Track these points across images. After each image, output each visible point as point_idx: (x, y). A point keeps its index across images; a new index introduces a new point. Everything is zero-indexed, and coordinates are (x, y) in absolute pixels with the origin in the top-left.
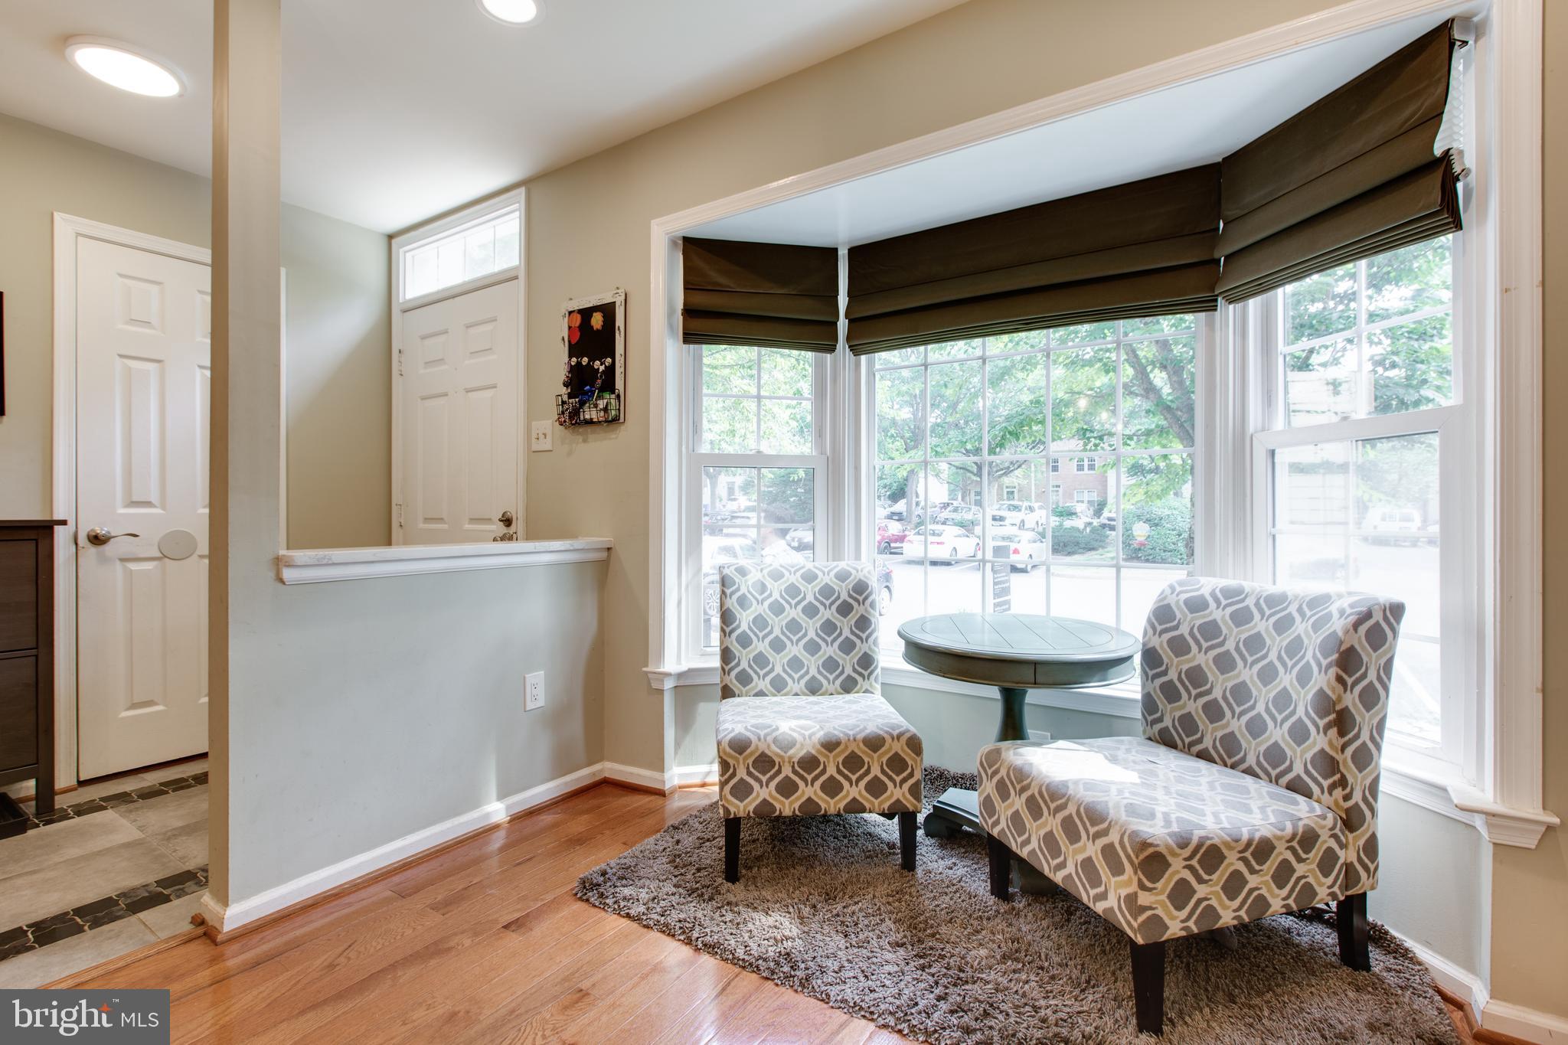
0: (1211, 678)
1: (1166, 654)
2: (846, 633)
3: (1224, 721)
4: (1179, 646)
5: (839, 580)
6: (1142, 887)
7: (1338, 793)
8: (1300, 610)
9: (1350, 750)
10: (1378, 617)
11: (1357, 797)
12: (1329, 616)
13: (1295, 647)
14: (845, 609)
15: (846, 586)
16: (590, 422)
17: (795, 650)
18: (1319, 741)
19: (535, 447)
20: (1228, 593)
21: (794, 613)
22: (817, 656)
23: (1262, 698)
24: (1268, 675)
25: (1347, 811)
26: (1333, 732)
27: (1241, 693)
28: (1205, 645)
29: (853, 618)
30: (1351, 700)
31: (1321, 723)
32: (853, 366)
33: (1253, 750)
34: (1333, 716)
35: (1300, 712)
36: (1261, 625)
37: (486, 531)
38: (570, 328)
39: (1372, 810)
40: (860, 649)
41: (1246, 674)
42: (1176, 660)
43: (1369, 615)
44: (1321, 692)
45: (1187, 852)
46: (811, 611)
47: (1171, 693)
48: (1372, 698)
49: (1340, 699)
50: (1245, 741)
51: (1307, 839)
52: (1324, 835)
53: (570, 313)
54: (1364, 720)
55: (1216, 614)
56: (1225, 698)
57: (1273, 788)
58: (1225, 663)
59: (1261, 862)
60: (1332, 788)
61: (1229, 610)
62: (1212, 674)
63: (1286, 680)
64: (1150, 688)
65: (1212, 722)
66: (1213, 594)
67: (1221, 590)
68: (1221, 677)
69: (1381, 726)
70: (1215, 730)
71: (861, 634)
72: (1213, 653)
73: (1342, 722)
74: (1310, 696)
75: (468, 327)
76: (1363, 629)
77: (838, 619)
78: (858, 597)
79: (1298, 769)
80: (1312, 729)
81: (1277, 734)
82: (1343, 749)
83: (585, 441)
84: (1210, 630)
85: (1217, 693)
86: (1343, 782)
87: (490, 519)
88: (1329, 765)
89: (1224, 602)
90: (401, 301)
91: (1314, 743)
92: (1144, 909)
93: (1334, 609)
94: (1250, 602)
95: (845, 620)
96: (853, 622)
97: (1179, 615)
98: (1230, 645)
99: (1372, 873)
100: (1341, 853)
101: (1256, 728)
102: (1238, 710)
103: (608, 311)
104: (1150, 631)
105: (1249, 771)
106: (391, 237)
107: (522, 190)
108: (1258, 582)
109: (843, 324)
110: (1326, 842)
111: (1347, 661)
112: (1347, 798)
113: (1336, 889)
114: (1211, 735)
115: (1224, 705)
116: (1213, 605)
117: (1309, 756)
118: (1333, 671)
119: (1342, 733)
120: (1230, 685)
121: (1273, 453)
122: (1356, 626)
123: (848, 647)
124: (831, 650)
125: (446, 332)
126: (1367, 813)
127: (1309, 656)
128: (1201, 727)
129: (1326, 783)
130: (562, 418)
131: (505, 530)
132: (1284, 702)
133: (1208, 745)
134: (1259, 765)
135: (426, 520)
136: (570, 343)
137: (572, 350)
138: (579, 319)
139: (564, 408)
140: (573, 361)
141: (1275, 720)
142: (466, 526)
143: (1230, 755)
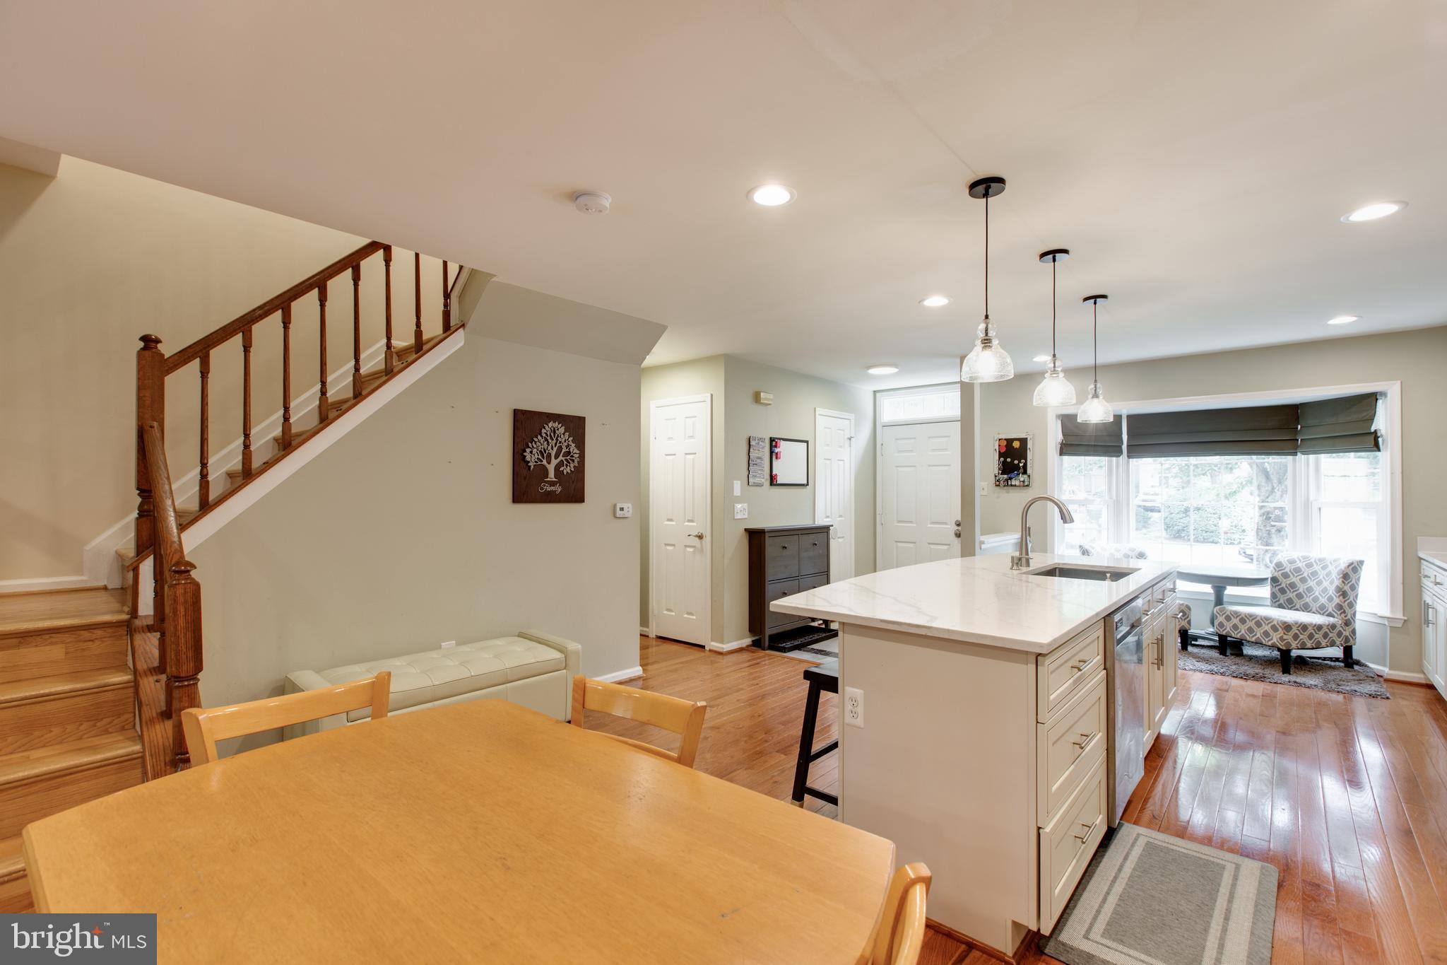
0: (1298, 585)
1: (1281, 578)
4: (1286, 576)
6: (1285, 634)
7: (1343, 615)
8: (1331, 563)
9: (1346, 603)
10: (1355, 564)
11: (1349, 617)
12: (1340, 564)
13: (1329, 574)
16: (1015, 486)
18: (1337, 600)
20: (1304, 558)
23: (1317, 590)
24: (1319, 583)
25: (1346, 620)
26: (1341, 597)
27: (1310, 590)
28: (1296, 575)
30: (1347, 588)
31: (1337, 595)
32: (1126, 462)
33: (1314, 606)
34: (1341, 593)
35: (1331, 593)
36: (1316, 568)
37: (943, 528)
38: (999, 446)
39: (1354, 621)
41: (1311, 583)
42: (1285, 580)
43: (1352, 564)
44: (1337, 586)
45: (1297, 626)
47: (1283, 591)
48: (1353, 588)
49: (1343, 588)
50: (1310, 605)
51: (1333, 627)
52: (1338, 626)
53: (1000, 440)
54: (1351, 595)
55: (1300, 565)
56: (1304, 592)
58: (1303, 580)
59: (1319, 631)
60: (1341, 614)
61: (1304, 563)
62: (1299, 584)
63: (1326, 584)
64: (1274, 590)
66: (1298, 558)
67: (1302, 557)
68: (1302, 585)
69: (1356, 596)
72: (1299, 577)
73: (1344, 594)
74: (1333, 588)
75: (928, 437)
76: (1351, 567)
79: (1330, 610)
80: (1334, 597)
81: (1323, 600)
82: (1344, 602)
83: (1008, 492)
84: (1298, 570)
85: (1301, 590)
86: (1344, 612)
87: (945, 522)
88: (1340, 607)
89: (1302, 560)
90: (882, 423)
91: (1335, 601)
92: (1285, 640)
93: (1342, 562)
94: (1312, 560)
97: (1285, 565)
98: (1305, 575)
99: (1355, 639)
100: (1344, 632)
102: (1309, 595)
103: (1024, 442)
104: (1274, 571)
105: (1314, 613)
106: (874, 393)
108: (1314, 554)
109: (1124, 447)
110: (1339, 628)
111: (1345, 577)
112: (1346, 616)
113: (1342, 642)
114: (1299, 603)
115: (1303, 594)
116: (1298, 562)
117: (1333, 605)
118: (1341, 580)
119: (1344, 598)
120: (1305, 587)
121: (1320, 509)
122: (1349, 566)
125: (915, 439)
126: (1352, 621)
127: (1333, 576)
129: (1339, 613)
130: (997, 483)
131: (956, 528)
132: (1325, 590)
133: (1298, 606)
134: (1317, 611)
135: (899, 522)
136: (999, 451)
137: (1001, 455)
138: (1005, 443)
139: (997, 478)
140: (1002, 459)
141: (1322, 596)
142: (929, 525)
143: (1306, 608)
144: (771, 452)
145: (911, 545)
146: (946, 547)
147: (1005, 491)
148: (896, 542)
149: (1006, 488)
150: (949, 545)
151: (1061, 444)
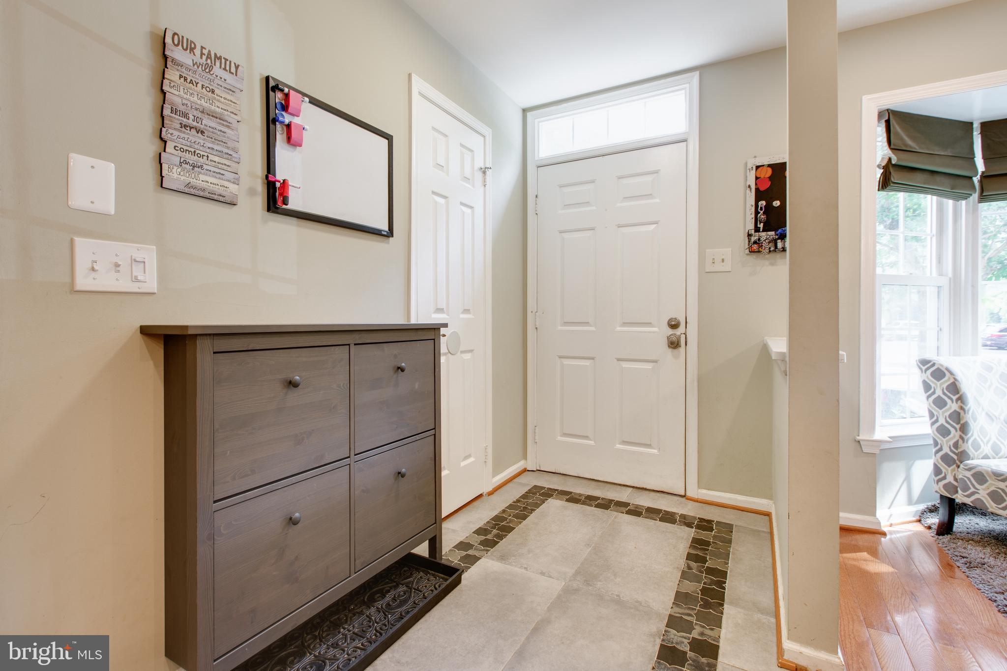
19: (709, 268)
37: (645, 332)
38: (757, 178)
53: (758, 167)
75: (620, 178)
83: (772, 264)
87: (650, 323)
90: (536, 159)
106: (525, 111)
107: (696, 74)
125: (593, 182)
130: (755, 247)
131: (670, 332)
135: (566, 323)
136: (757, 190)
137: (759, 195)
138: (769, 172)
139: (753, 239)
140: (763, 203)
142: (619, 329)
144: (270, 122)
145: (587, 363)
146: (649, 366)
147: (767, 263)
148: (560, 357)
149: (772, 254)
150: (655, 361)
151: (884, 166)
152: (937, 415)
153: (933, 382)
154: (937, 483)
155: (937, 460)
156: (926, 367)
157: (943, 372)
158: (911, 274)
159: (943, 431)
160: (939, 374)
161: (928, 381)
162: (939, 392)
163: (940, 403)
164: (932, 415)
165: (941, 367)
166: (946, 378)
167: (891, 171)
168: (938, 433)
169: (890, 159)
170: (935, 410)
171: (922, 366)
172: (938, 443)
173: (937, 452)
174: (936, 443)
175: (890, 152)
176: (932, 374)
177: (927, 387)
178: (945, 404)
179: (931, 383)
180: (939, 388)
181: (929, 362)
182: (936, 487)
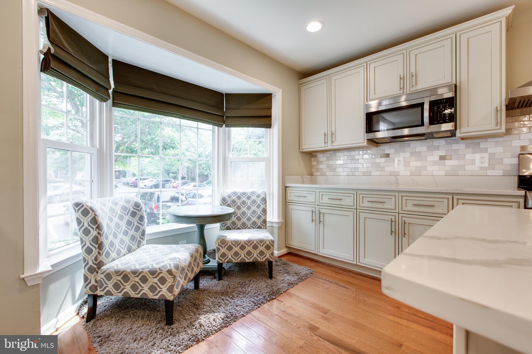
2: (136, 224)
3: (242, 220)
5: (127, 203)
14: (134, 214)
15: (131, 205)
17: (120, 236)
21: (116, 220)
22: (128, 236)
23: (249, 213)
24: (249, 208)
27: (244, 213)
29: (137, 217)
33: (249, 224)
40: (142, 228)
41: (244, 209)
46: (121, 218)
50: (247, 223)
56: (241, 215)
57: (255, 229)
58: (239, 208)
63: (254, 208)
65: (239, 221)
68: (239, 211)
70: (240, 223)
71: (141, 223)
77: (132, 219)
78: (138, 208)
79: (259, 224)
81: (254, 219)
91: (263, 218)
95: (135, 219)
96: (138, 219)
101: (249, 219)
102: (244, 217)
105: (249, 228)
114: (239, 224)
115: (241, 217)
120: (241, 212)
123: (137, 229)
124: (132, 232)
128: (237, 223)
132: (254, 212)
133: (239, 226)
134: (251, 226)
141: (253, 216)
143: (244, 226)
151: (45, 53)
152: (85, 241)
153: (82, 218)
154: (86, 288)
155: (86, 272)
156: (78, 208)
157: (88, 210)
158: (72, 143)
159: (89, 251)
160: (86, 212)
161: (80, 218)
162: (86, 225)
163: (86, 232)
164: (82, 241)
165: (87, 208)
166: (90, 215)
167: (50, 59)
168: (86, 253)
169: (49, 49)
170: (84, 237)
171: (75, 208)
172: (86, 260)
173: (85, 266)
174: (85, 260)
175: (49, 43)
176: (82, 213)
177: (79, 222)
178: (90, 232)
179: (81, 219)
180: (86, 221)
181: (80, 204)
182: (85, 290)
